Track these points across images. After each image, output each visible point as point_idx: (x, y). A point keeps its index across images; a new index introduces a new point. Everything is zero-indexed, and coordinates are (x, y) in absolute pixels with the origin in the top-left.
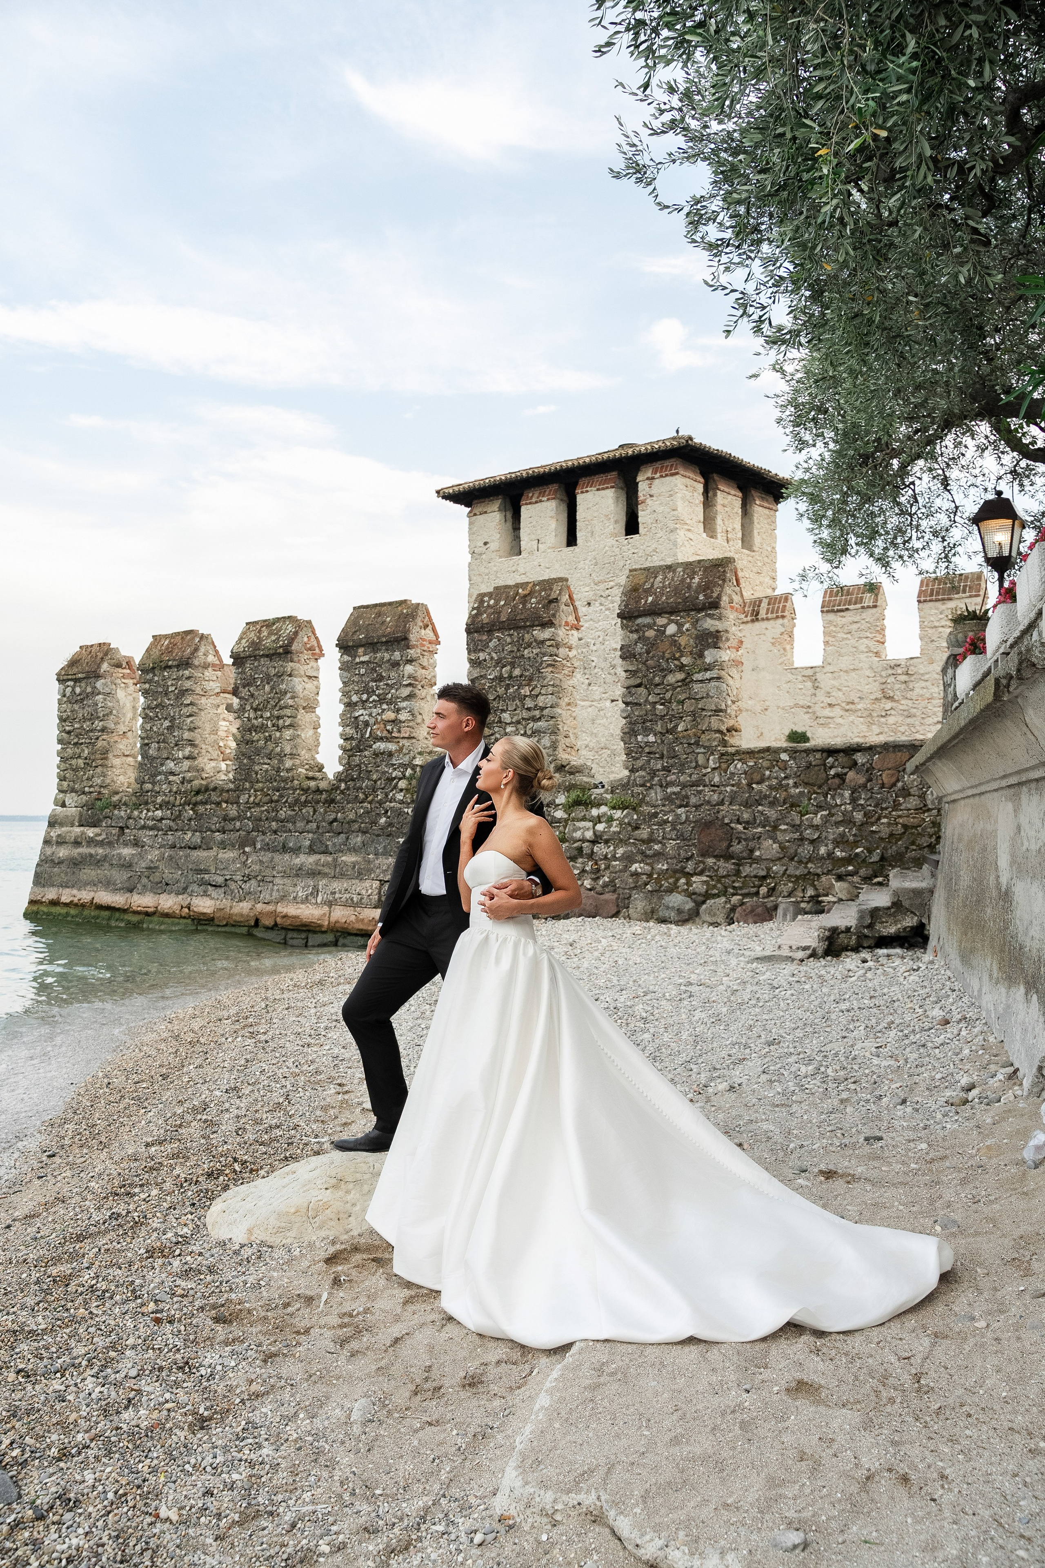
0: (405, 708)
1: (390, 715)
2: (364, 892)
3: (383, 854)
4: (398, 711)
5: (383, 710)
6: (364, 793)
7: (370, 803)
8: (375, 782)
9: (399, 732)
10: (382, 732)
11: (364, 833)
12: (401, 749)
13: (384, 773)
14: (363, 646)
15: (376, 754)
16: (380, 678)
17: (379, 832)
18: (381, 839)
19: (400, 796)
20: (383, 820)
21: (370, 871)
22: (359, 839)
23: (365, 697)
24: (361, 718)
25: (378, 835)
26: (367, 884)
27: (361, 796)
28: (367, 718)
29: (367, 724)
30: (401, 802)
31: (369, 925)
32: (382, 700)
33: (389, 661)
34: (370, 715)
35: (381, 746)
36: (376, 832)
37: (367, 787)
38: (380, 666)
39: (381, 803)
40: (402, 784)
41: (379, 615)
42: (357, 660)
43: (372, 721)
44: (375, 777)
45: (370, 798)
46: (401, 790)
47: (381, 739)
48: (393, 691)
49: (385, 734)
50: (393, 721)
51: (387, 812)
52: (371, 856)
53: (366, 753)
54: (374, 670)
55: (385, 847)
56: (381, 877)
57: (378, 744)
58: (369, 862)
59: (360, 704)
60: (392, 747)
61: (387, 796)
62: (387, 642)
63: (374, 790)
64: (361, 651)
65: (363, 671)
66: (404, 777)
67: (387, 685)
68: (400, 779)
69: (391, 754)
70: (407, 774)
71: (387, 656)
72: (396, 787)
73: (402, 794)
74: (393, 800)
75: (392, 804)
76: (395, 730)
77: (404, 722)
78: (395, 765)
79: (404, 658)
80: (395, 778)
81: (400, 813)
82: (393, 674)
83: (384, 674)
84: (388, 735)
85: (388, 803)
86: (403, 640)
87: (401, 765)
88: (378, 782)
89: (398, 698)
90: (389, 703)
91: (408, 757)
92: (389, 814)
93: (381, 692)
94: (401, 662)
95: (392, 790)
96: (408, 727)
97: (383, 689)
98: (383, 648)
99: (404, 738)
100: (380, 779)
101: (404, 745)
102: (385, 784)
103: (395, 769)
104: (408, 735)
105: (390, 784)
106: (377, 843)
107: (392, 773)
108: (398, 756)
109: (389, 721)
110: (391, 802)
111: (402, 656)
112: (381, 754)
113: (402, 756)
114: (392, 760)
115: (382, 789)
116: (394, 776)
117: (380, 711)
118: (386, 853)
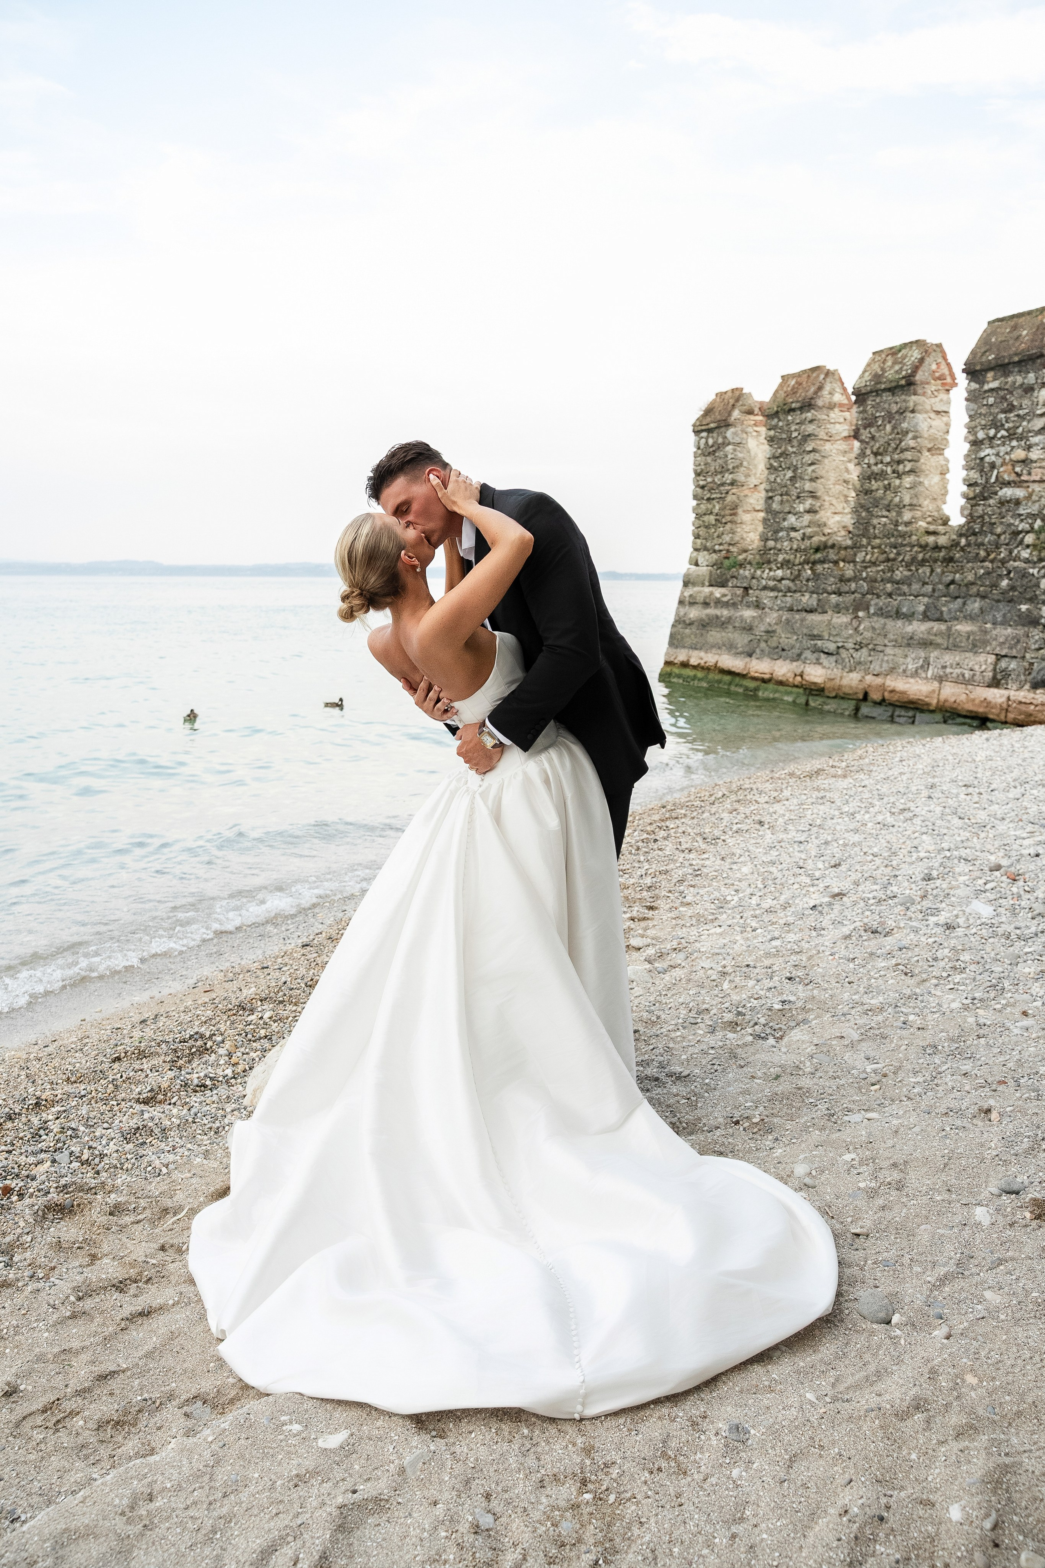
0: (1037, 444)
1: (1020, 454)
2: (977, 668)
3: (1003, 623)
4: (1029, 448)
5: (1013, 447)
6: (986, 550)
7: (992, 561)
8: (999, 536)
9: (1029, 474)
10: (1009, 475)
11: (983, 597)
12: (1030, 495)
13: (1010, 525)
14: (992, 369)
15: (1002, 503)
16: (1011, 408)
17: (1000, 597)
18: (1001, 605)
19: (1025, 554)
20: (1005, 583)
21: (985, 643)
22: (977, 605)
23: (992, 432)
24: (987, 459)
25: (998, 601)
26: (982, 658)
27: (982, 553)
28: (993, 458)
29: (993, 466)
30: (1027, 561)
31: (980, 706)
32: (1012, 435)
33: (1021, 385)
34: (997, 455)
35: (1007, 492)
36: (996, 597)
37: (989, 542)
38: (1011, 393)
39: (1003, 562)
40: (1029, 539)
41: (1015, 328)
42: (986, 387)
43: (999, 462)
44: (999, 530)
45: (992, 556)
46: (1028, 546)
47: (1008, 484)
48: (1025, 423)
49: (1013, 477)
50: (1023, 461)
51: (1009, 572)
52: (988, 626)
53: (991, 502)
54: (1004, 398)
55: (1004, 615)
56: (997, 651)
57: (1005, 490)
58: (986, 632)
59: (986, 442)
60: (1020, 493)
61: (1011, 552)
62: (1020, 362)
63: (998, 547)
64: (990, 375)
65: (991, 400)
66: (1032, 530)
67: (1018, 416)
68: (1027, 532)
69: (1018, 503)
70: (1036, 526)
71: (1019, 379)
72: (1021, 542)
73: (1028, 551)
74: (1017, 558)
75: (1016, 564)
76: (1025, 472)
77: (1036, 462)
78: (1022, 515)
79: (1039, 381)
80: (1021, 532)
81: (1024, 575)
82: (1026, 402)
83: (1015, 403)
84: (1017, 479)
85: (1011, 562)
86: (1038, 357)
87: (1029, 515)
88: (1003, 537)
89: (1030, 431)
90: (1019, 439)
91: (1037, 505)
92: (1012, 575)
93: (1011, 425)
94: (1036, 386)
95: (1017, 546)
96: (1040, 467)
97: (1013, 421)
98: (1016, 369)
99: (1034, 481)
100: (1004, 533)
101: (1033, 491)
102: (1010, 539)
103: (1022, 521)
104: (1038, 478)
105: (1015, 540)
106: (995, 611)
107: (1018, 526)
108: (1026, 505)
109: (1018, 462)
110: (1015, 561)
111: (1037, 379)
112: (1008, 502)
113: (1030, 504)
114: (1017, 509)
115: (1007, 545)
116: (1020, 529)
117: (1009, 449)
118: (1005, 623)
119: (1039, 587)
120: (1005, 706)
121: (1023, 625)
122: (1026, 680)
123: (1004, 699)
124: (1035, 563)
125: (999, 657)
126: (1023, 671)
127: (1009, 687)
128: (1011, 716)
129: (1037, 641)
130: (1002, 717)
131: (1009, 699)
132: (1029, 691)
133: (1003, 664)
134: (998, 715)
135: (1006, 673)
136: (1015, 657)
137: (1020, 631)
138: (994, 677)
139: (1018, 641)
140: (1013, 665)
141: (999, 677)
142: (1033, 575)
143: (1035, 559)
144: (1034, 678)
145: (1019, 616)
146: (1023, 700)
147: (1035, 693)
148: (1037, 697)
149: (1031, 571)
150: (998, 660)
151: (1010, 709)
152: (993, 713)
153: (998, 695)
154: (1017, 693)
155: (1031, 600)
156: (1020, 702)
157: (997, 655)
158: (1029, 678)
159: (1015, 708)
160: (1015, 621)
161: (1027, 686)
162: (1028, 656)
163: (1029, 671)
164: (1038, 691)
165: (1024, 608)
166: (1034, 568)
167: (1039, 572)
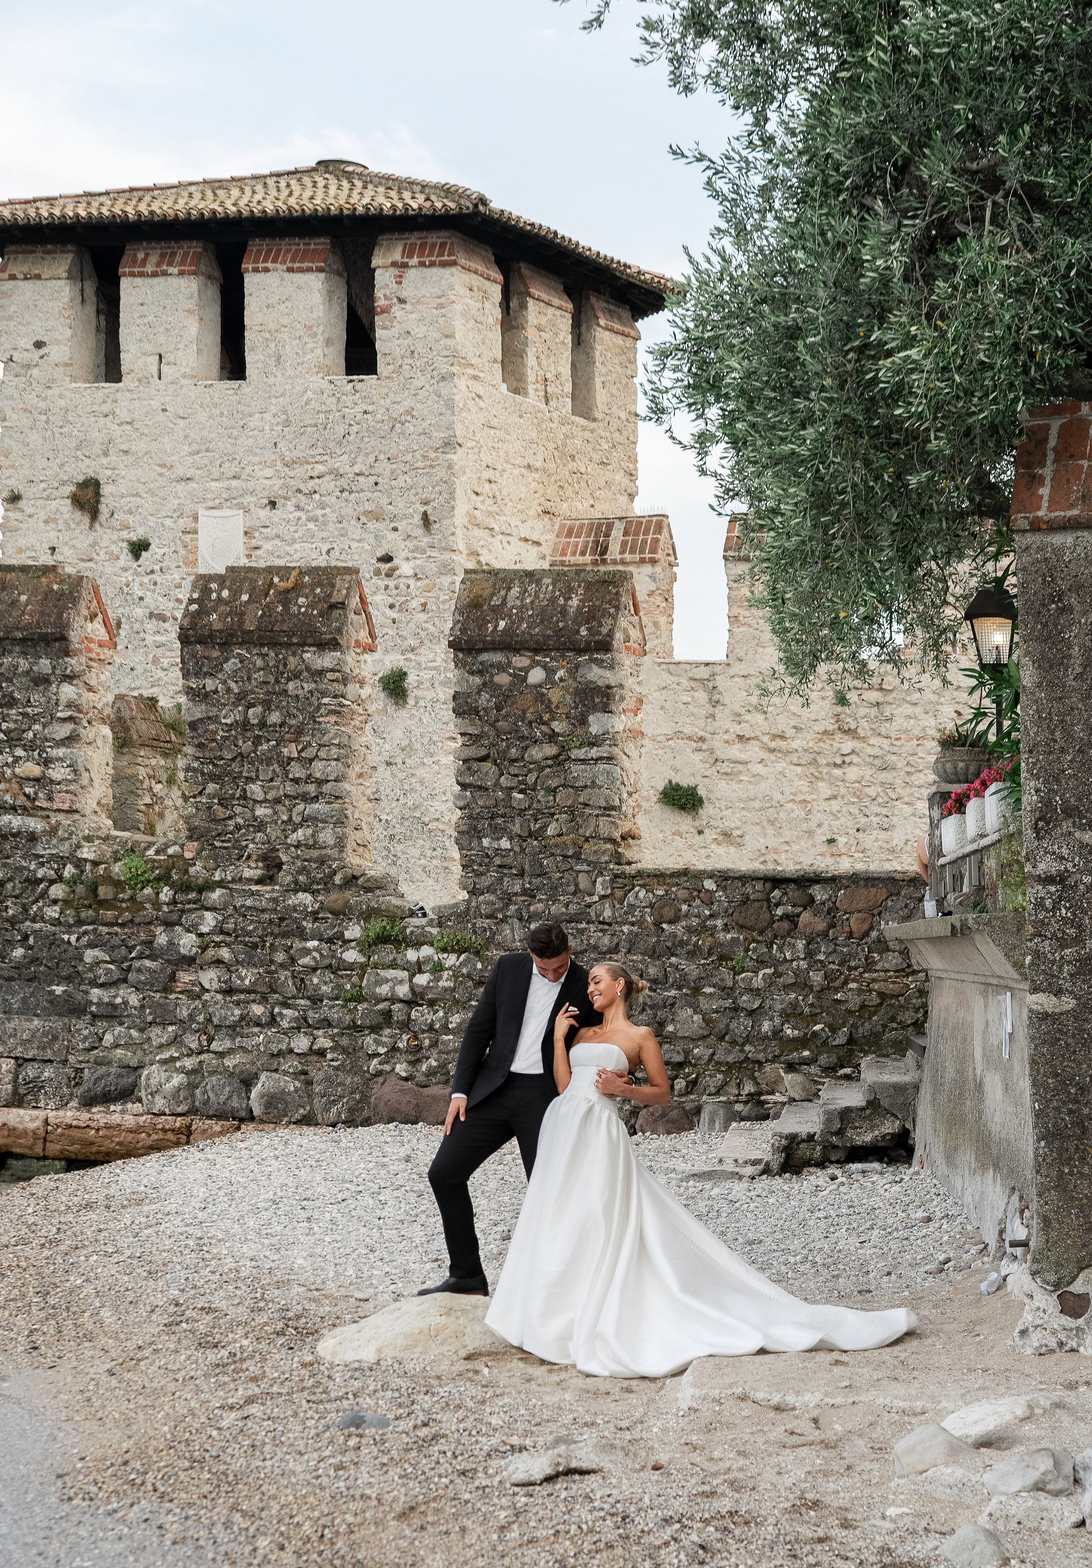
0: (59, 759)
1: (32, 769)
3: (21, 1012)
4: (47, 762)
5: (17, 758)
9: (50, 799)
10: (12, 796)
12: (53, 831)
13: (21, 869)
15: (3, 835)
16: (10, 702)
17: (14, 973)
18: (16, 985)
19: (52, 912)
20: (18, 952)
25: (10, 979)
30: (56, 922)
32: (14, 740)
33: (28, 672)
35: (11, 821)
38: (9, 680)
39: (13, 922)
40: (57, 891)
41: (2, 586)
46: (55, 902)
47: (12, 809)
48: (37, 727)
49: (21, 800)
50: (37, 780)
51: (26, 938)
55: (24, 999)
56: (19, 1052)
57: (6, 817)
60: (35, 824)
61: (24, 909)
62: (24, 640)
66: (60, 879)
67: (25, 715)
68: (52, 882)
69: (32, 838)
70: (66, 874)
71: (23, 664)
72: (44, 894)
73: (57, 908)
74: (39, 917)
75: (37, 926)
76: (41, 795)
77: (59, 783)
78: (42, 856)
79: (58, 672)
80: (41, 880)
81: (53, 942)
82: (35, 697)
83: (17, 695)
84: (28, 804)
85: (28, 923)
86: (56, 640)
87: (54, 858)
88: (9, 886)
89: (47, 740)
90: (30, 747)
91: (67, 844)
92: (31, 941)
93: (12, 726)
94: (52, 678)
95: (36, 901)
96: (67, 792)
97: (16, 721)
98: (17, 649)
99: (59, 810)
100: (10, 880)
101: (59, 824)
102: (24, 890)
103: (42, 864)
104: (66, 807)
105: (33, 890)
106: (7, 993)
107: (35, 871)
108: (48, 842)
109: (28, 779)
110: (34, 921)
111: (54, 668)
112: (15, 835)
113: (54, 841)
114: (34, 847)
115: (16, 897)
116: (39, 876)
117: (10, 760)
118: (26, 1011)
119: (82, 960)
120: (41, 1132)
121: (60, 1015)
122: (72, 1094)
123: (38, 1123)
124: (70, 926)
125: (20, 1062)
126: (65, 1080)
127: (41, 1104)
128: (53, 1148)
129: (86, 1038)
130: (38, 1150)
131: (46, 1122)
132: (78, 1109)
133: (31, 1071)
134: (31, 1148)
135: (36, 1087)
136: (51, 1061)
137: (56, 1023)
138: (15, 1092)
139: (55, 1038)
140: (48, 1073)
141: (22, 1091)
142: (69, 942)
143: (71, 921)
144: (89, 1090)
145: (51, 1002)
146: (75, 1123)
147: (89, 1111)
148: (96, 1117)
149: (66, 937)
150: (20, 1066)
151: (50, 1138)
152: (21, 1146)
153: (27, 1118)
154: (61, 1113)
155: (68, 979)
156: (71, 1126)
157: (16, 1058)
158: (79, 1091)
159: (62, 1135)
160: (44, 1009)
161: (74, 1103)
162: (72, 1059)
163: (76, 1079)
164: (94, 1110)
165: (59, 990)
166: (70, 933)
167: (78, 939)
